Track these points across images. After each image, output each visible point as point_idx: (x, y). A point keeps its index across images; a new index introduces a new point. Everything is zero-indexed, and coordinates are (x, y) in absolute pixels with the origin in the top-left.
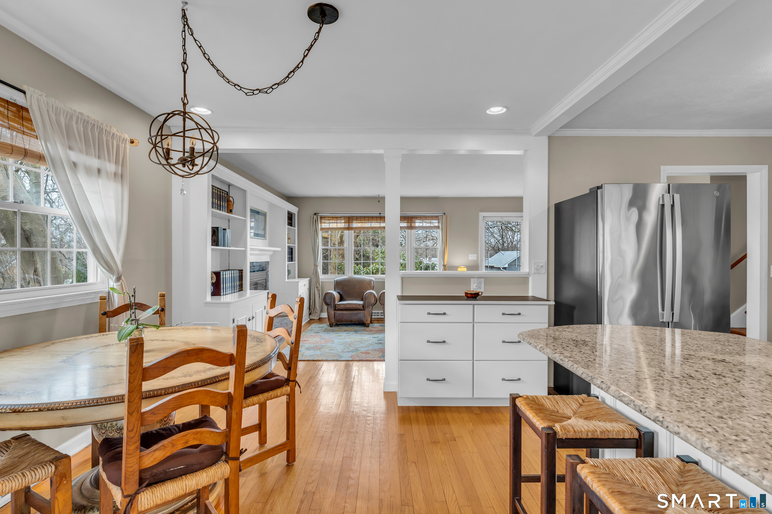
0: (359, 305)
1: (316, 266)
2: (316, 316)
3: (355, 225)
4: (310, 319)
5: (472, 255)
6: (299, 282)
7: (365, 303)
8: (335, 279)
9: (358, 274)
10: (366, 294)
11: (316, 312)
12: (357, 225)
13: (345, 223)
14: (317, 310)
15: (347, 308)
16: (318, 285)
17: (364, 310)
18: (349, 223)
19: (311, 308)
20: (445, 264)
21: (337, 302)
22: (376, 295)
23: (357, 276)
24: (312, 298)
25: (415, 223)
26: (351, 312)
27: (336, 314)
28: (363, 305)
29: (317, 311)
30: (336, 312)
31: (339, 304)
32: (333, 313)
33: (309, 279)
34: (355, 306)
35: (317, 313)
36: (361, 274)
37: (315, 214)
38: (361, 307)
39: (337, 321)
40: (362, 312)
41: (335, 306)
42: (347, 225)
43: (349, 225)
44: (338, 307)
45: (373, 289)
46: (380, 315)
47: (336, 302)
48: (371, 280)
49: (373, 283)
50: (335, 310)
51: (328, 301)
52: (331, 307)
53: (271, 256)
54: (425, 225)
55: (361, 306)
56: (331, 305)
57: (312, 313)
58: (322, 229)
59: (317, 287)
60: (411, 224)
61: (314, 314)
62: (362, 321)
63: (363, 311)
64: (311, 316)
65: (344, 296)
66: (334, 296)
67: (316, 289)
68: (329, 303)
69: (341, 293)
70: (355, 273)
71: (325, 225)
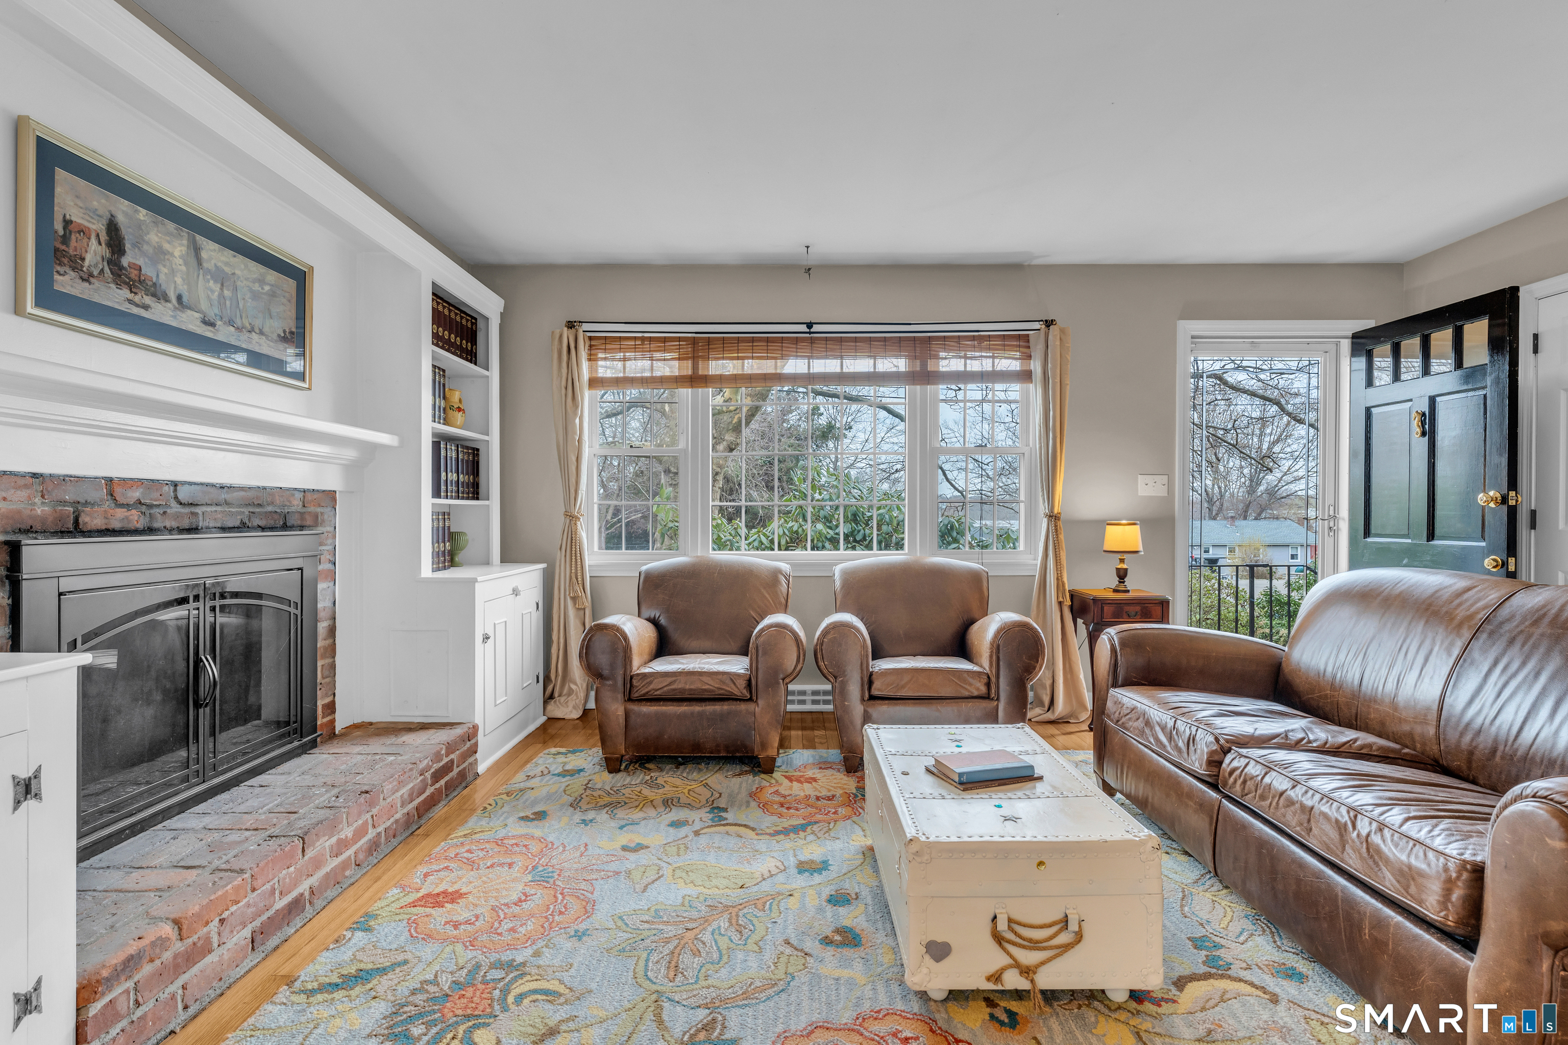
0: (732, 676)
1: (572, 518)
2: (571, 704)
3: (718, 366)
4: (549, 719)
5: (1149, 479)
6: (475, 581)
7: (754, 667)
8: (644, 568)
9: (731, 549)
10: (762, 630)
11: (571, 692)
12: (724, 367)
13: (679, 359)
14: (576, 684)
15: (683, 691)
16: (579, 589)
17: (751, 700)
18: (695, 358)
19: (553, 676)
20: (1056, 511)
21: (640, 665)
22: (802, 634)
23: (725, 556)
24: (555, 637)
25: (937, 357)
26: (697, 708)
27: (633, 717)
28: (749, 681)
29: (573, 687)
30: (635, 707)
31: (644, 676)
32: (621, 712)
33: (544, 565)
34: (711, 685)
35: (573, 697)
36: (738, 549)
37: (571, 325)
38: (739, 689)
39: (638, 746)
40: (743, 707)
41: (630, 681)
42: (686, 369)
43: (695, 367)
44: (641, 689)
45: (785, 609)
46: (809, 702)
47: (636, 662)
48: (777, 572)
49: (783, 581)
50: (630, 700)
51: (602, 660)
52: (614, 688)
53: (353, 470)
54: (974, 366)
55: (742, 684)
56: (612, 677)
57: (556, 694)
58: (595, 382)
59: (574, 599)
60: (924, 365)
61: (562, 699)
62: (745, 747)
63: (751, 706)
64: (551, 707)
65: (675, 635)
66: (626, 638)
67: (570, 603)
68: (606, 672)
69: (663, 621)
70: (720, 544)
71: (607, 368)
